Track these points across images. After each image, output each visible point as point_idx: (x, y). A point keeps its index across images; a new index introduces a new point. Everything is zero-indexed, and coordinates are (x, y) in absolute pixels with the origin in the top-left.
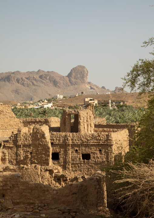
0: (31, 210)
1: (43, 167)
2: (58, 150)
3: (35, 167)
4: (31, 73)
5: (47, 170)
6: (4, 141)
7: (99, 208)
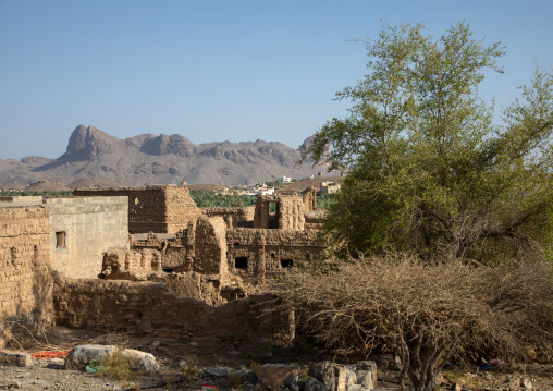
0: (178, 336)
1: (205, 276)
2: (246, 254)
3: (193, 275)
4: (246, 144)
5: (210, 281)
6: (169, 240)
7: (275, 335)
